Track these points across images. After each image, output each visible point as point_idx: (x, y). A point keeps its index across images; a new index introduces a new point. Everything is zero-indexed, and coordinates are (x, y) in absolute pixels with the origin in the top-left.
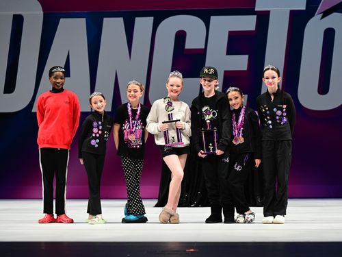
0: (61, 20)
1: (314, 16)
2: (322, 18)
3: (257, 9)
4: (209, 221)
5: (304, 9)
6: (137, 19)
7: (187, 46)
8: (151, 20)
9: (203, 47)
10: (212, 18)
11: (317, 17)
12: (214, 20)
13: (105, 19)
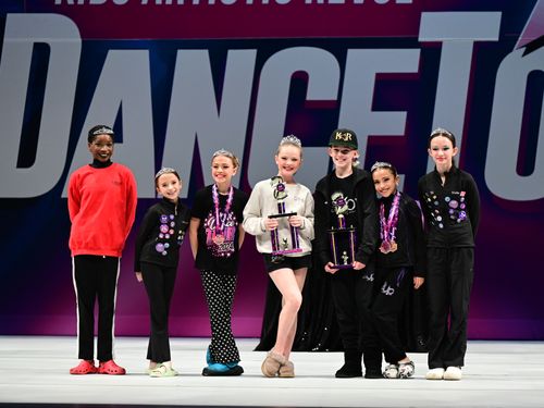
0: (110, 51)
1: (511, 50)
2: (525, 54)
3: (421, 39)
4: (341, 374)
5: (497, 39)
6: (231, 53)
7: (311, 96)
8: (252, 53)
9: (336, 98)
10: (350, 51)
11: (517, 52)
12: (353, 55)
13: (180, 52)
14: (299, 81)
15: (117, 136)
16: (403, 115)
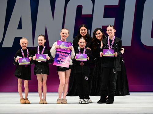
9: (91, 14)
14: (80, 8)
15: (20, 27)
16: (114, 19)
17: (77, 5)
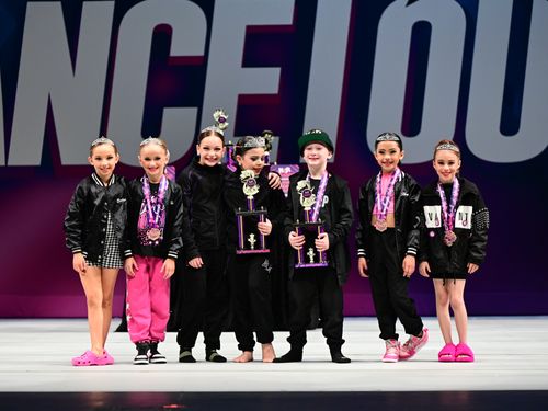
6: (86, 5)
9: (202, 53)
13: (29, 5)
14: (162, 35)
17: (155, 25)
